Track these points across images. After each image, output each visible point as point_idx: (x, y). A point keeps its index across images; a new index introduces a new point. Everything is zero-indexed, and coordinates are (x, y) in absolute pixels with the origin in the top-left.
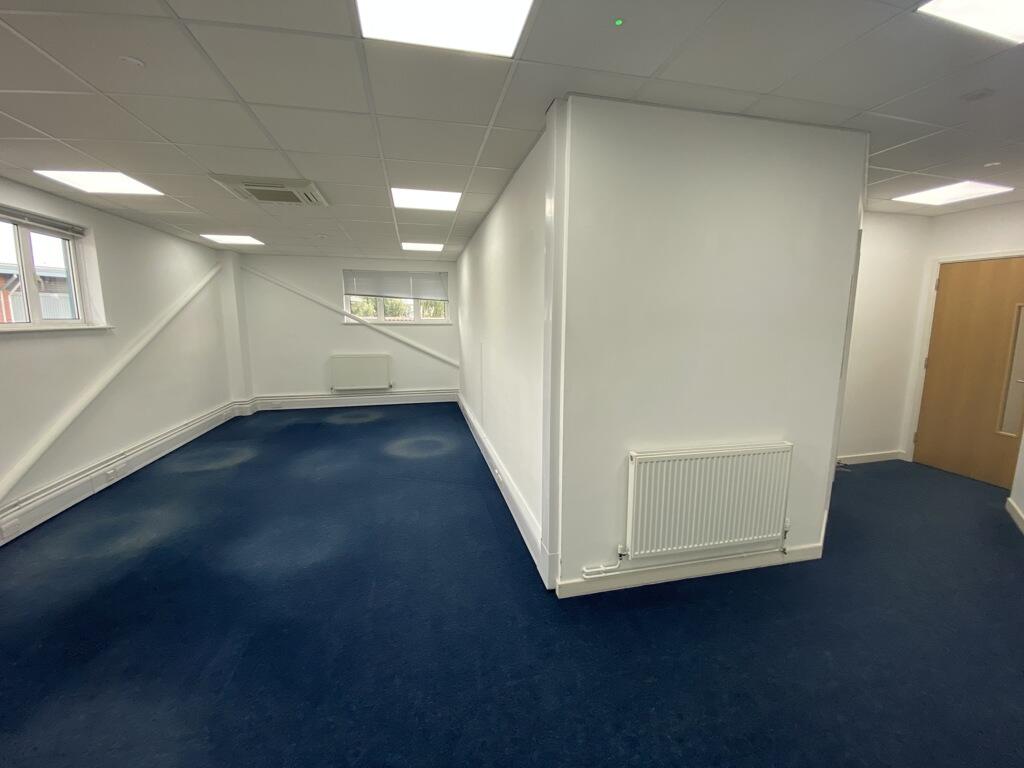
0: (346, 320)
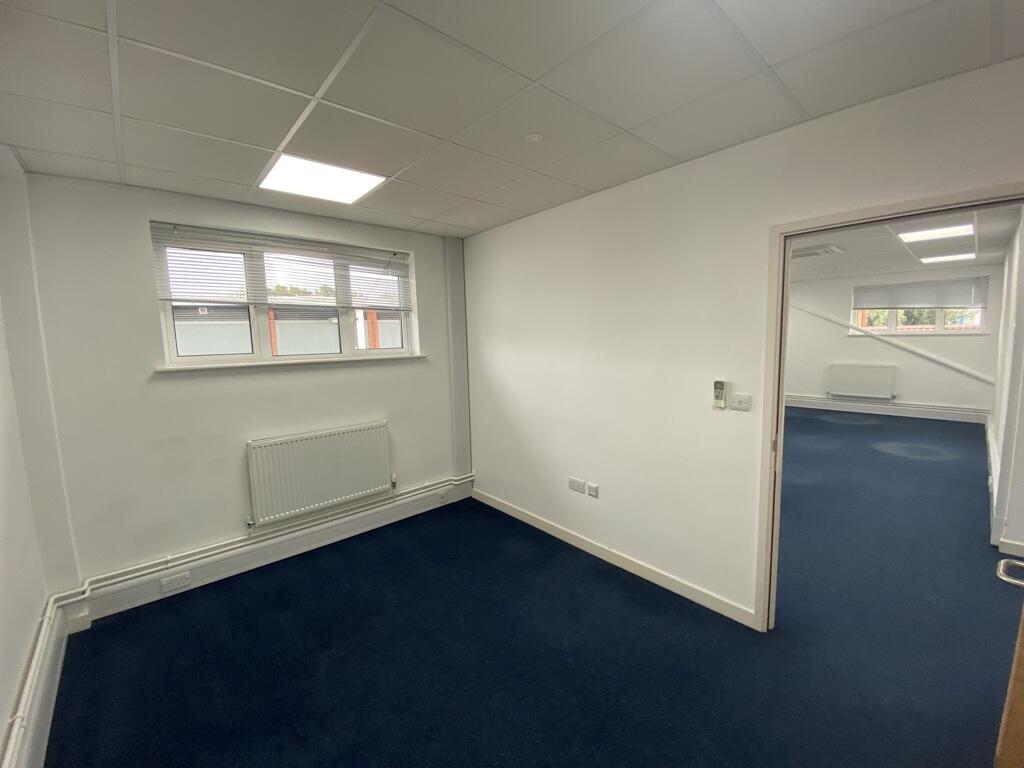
0: (851, 332)
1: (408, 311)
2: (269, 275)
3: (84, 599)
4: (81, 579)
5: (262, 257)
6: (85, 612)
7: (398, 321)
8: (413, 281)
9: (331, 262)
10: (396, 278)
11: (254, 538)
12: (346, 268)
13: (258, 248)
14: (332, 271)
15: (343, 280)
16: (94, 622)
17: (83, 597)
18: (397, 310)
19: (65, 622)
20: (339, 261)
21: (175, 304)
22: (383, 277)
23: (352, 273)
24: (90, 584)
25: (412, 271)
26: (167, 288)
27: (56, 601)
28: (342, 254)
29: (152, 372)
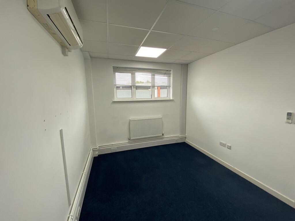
1: (169, 86)
2: (136, 79)
3: (97, 150)
4: (97, 145)
5: (135, 74)
6: (97, 153)
7: (167, 90)
8: (172, 78)
9: (151, 74)
10: (167, 77)
11: (130, 142)
12: (154, 75)
13: (134, 72)
14: (151, 76)
15: (153, 79)
16: (98, 155)
17: (97, 149)
18: (167, 86)
19: (93, 154)
20: (153, 74)
21: (117, 86)
22: (164, 77)
23: (156, 77)
24: (99, 147)
25: (172, 75)
26: (115, 82)
27: (92, 149)
28: (154, 72)
29: (112, 101)
